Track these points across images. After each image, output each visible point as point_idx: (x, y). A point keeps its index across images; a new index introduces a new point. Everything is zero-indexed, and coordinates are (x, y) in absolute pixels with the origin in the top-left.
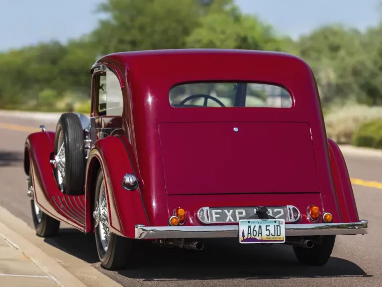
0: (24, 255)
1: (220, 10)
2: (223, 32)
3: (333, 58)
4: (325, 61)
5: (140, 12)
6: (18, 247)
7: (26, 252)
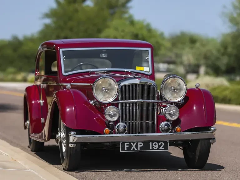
0: (13, 159)
1: (121, 18)
2: (123, 31)
3: (192, 48)
4: (187, 50)
5: (70, 19)
6: (8, 155)
7: (13, 158)
